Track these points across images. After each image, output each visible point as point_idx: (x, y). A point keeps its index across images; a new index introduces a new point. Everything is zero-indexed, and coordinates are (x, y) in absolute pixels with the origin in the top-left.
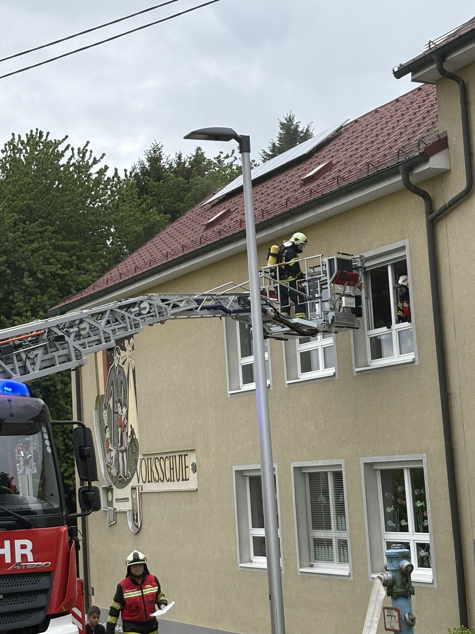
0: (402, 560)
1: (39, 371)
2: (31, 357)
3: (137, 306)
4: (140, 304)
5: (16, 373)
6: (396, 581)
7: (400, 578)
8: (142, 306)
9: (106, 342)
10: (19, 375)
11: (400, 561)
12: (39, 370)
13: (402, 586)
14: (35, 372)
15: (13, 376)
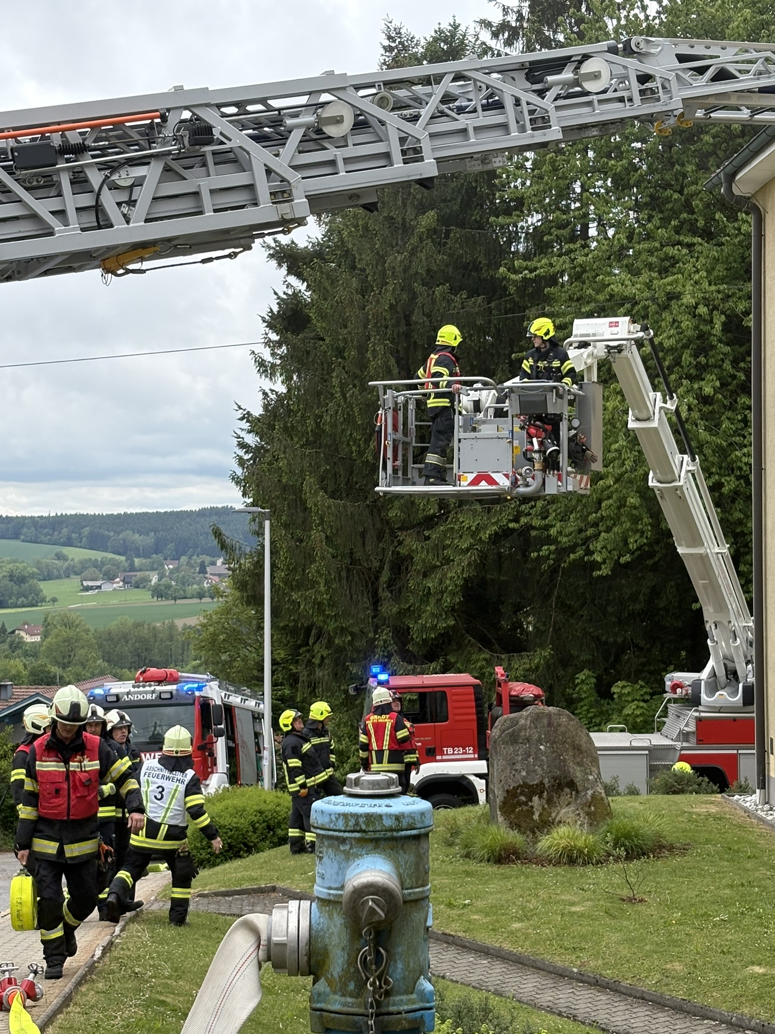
0: (357, 856)
1: (143, 223)
2: (122, 183)
3: (570, 67)
4: (580, 62)
5: (66, 224)
6: (325, 953)
7: (345, 941)
8: (588, 67)
9: (406, 162)
10: (74, 230)
11: (348, 857)
12: (147, 221)
13: (352, 986)
14: (131, 225)
15: (56, 229)
